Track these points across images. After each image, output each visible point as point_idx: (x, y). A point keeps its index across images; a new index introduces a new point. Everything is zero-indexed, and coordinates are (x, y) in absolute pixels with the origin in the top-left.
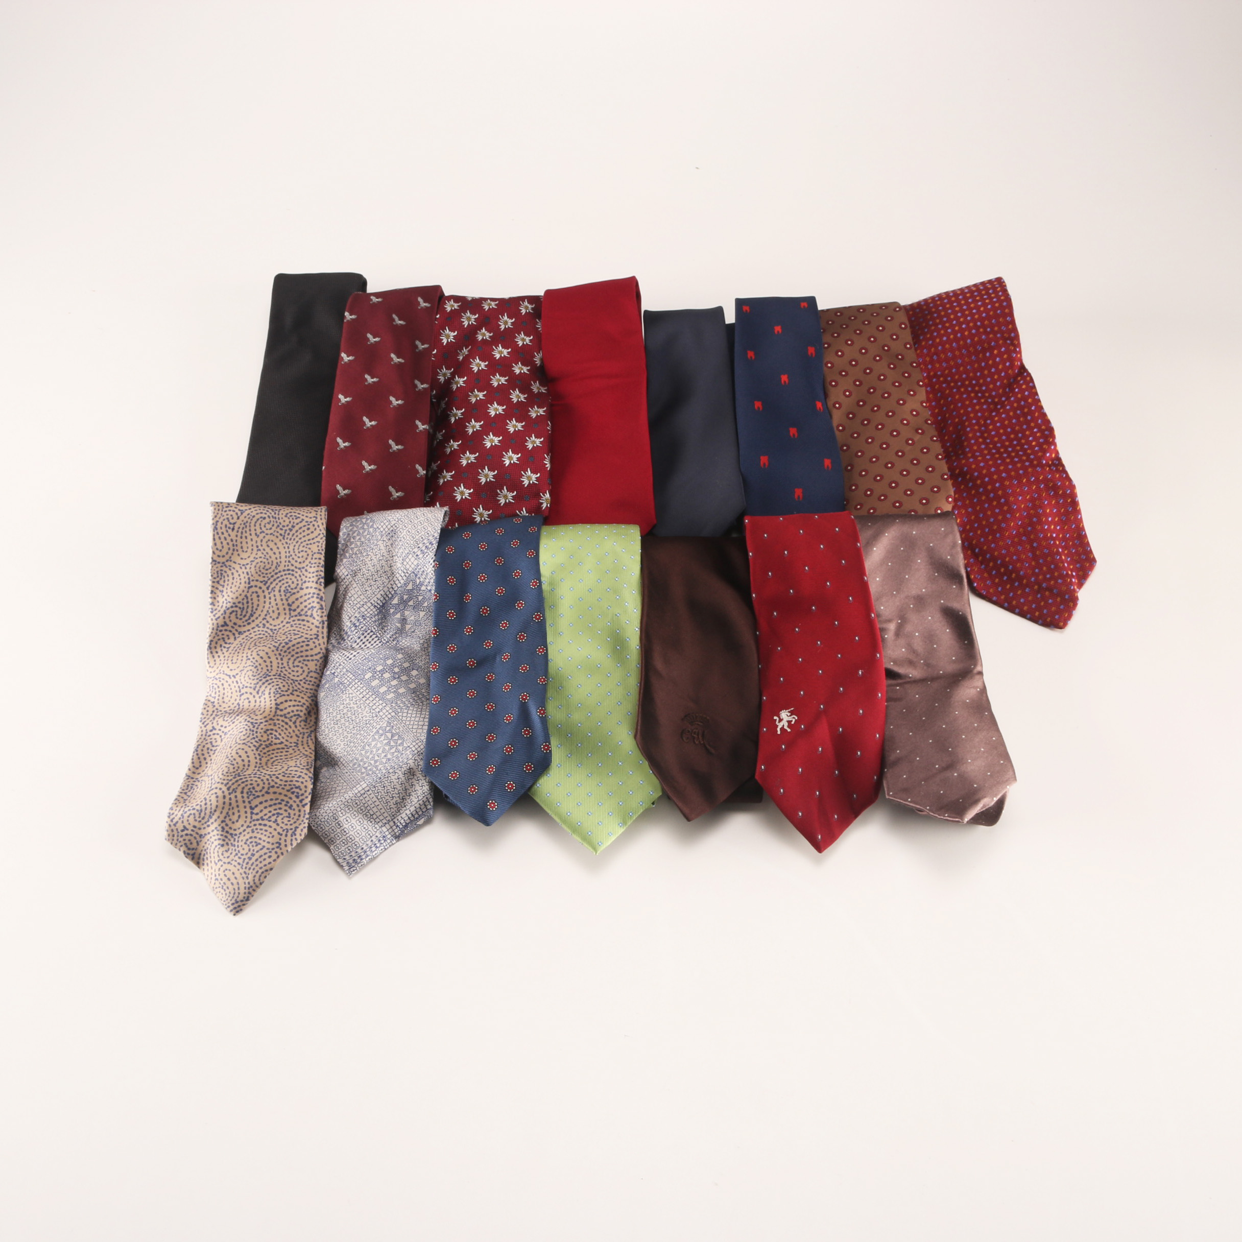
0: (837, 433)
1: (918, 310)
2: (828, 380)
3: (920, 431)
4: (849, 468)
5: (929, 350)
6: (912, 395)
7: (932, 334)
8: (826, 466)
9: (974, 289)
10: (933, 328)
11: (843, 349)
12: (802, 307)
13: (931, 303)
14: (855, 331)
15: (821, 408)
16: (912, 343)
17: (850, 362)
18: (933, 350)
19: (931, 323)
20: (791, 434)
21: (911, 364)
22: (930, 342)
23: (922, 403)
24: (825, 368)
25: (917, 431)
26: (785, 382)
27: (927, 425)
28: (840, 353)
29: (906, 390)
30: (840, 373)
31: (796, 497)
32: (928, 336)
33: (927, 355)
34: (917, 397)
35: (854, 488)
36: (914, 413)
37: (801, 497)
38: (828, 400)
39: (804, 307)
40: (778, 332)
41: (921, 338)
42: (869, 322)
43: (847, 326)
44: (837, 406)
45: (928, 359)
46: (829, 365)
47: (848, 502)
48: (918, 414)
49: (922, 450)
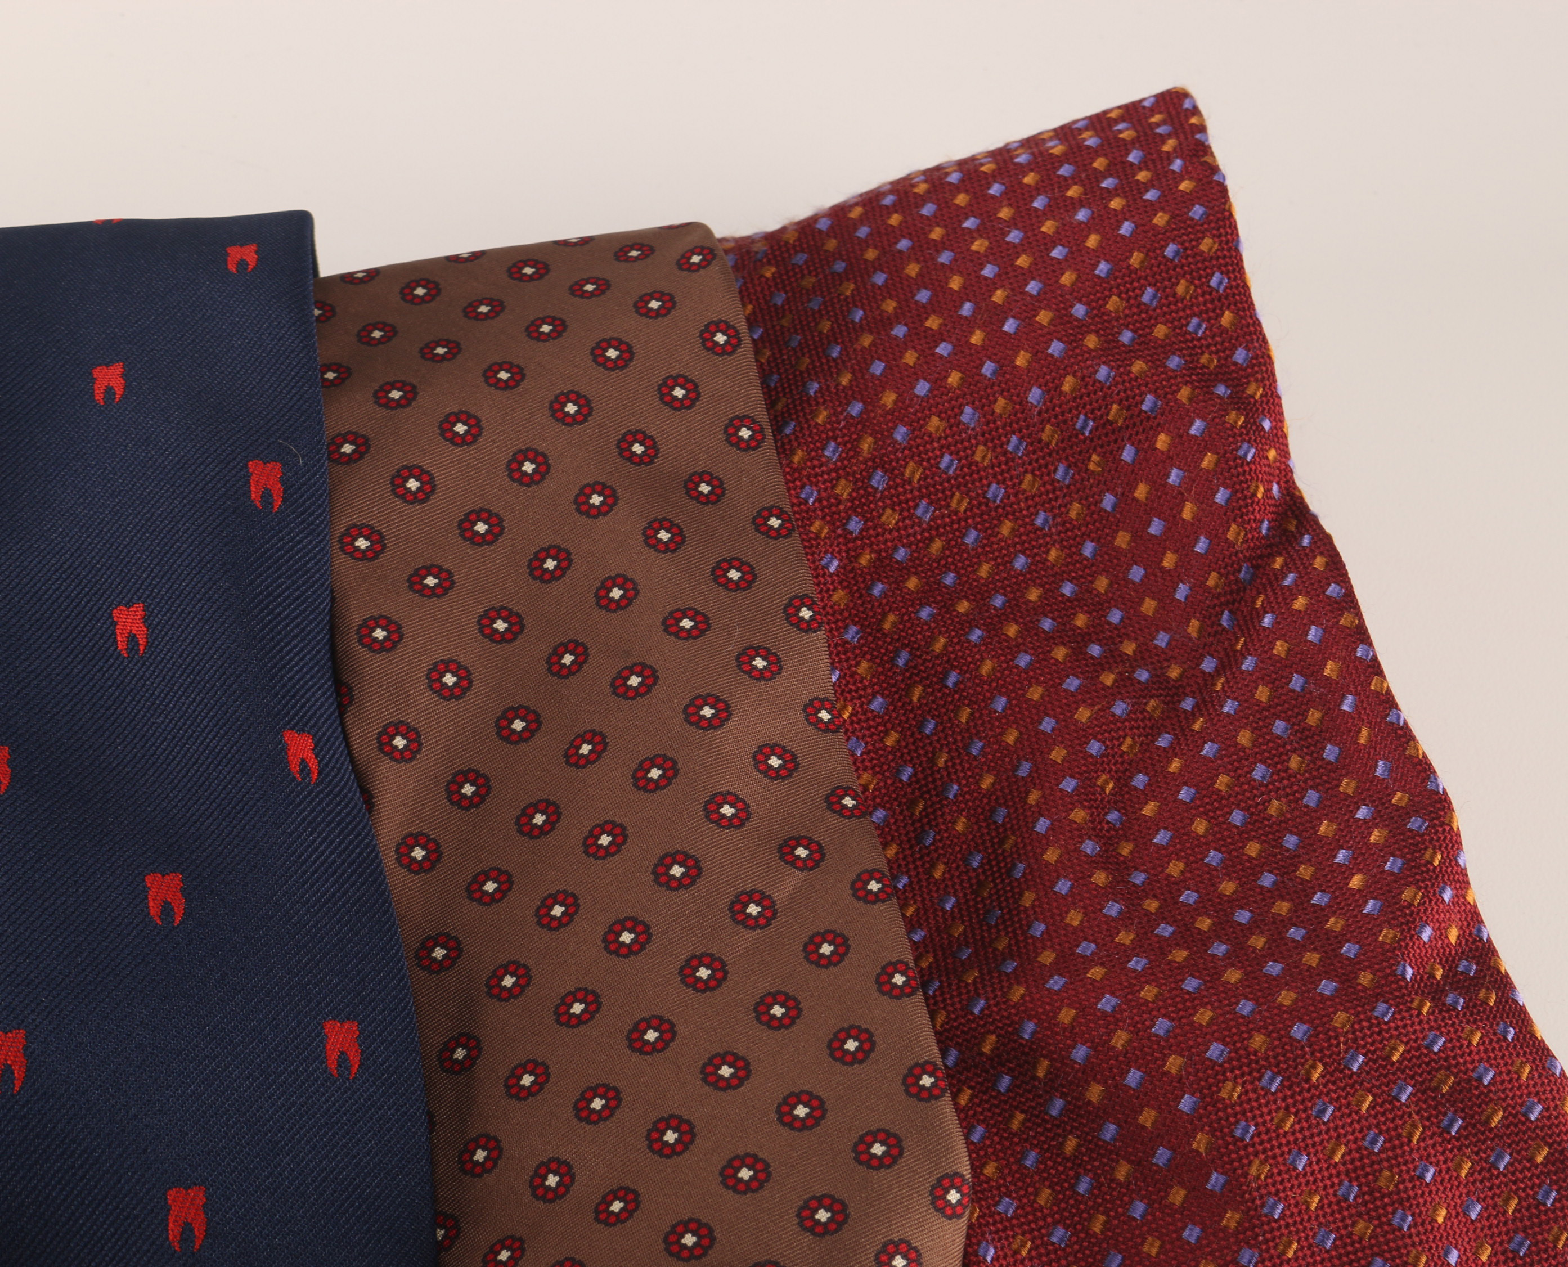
0: (396, 877)
1: (800, 259)
2: (356, 617)
3: (802, 852)
4: (460, 1054)
5: (852, 448)
6: (760, 675)
7: (861, 370)
8: (333, 1056)
9: (1057, 149)
10: (867, 340)
11: (426, 463)
12: (232, 268)
13: (862, 220)
14: (490, 374)
15: (313, 763)
16: (764, 419)
17: (466, 524)
18: (866, 445)
19: (858, 315)
20: (153, 907)
21: (759, 522)
22: (856, 409)
23: (811, 709)
24: (341, 561)
25: (785, 851)
26: (132, 638)
27: (832, 819)
28: (413, 484)
29: (733, 649)
30: (415, 582)
31: (173, 1230)
32: (845, 380)
33: (841, 470)
34: (781, 683)
35: (480, 1155)
36: (775, 762)
37: (199, 1231)
38: (349, 720)
39: (242, 264)
40: (109, 391)
41: (814, 387)
42: (560, 327)
43: (455, 349)
44: (399, 742)
45: (843, 489)
46: (362, 543)
47: (454, 1232)
48: (791, 763)
49: (811, 946)
